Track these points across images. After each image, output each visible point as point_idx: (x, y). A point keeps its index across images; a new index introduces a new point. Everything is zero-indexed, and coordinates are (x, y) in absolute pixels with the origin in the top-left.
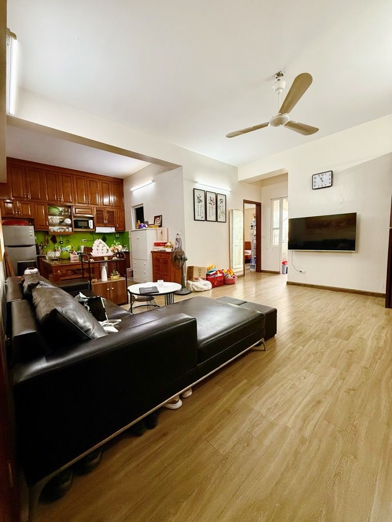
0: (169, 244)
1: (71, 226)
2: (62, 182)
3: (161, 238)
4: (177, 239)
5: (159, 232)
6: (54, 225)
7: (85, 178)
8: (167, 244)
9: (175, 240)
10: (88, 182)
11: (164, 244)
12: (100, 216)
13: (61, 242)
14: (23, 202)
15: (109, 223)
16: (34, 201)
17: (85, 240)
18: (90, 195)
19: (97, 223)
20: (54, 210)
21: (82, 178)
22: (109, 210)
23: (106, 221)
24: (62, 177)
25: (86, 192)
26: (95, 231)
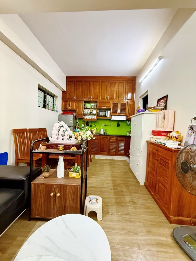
0: (174, 134)
1: (95, 115)
2: (93, 86)
3: (163, 124)
4: (191, 128)
5: (161, 116)
6: (87, 115)
7: (107, 81)
8: (171, 134)
9: (187, 128)
10: (109, 84)
11: (166, 134)
12: (115, 107)
13: (91, 125)
14: (72, 101)
15: (122, 112)
16: (77, 100)
17: (105, 125)
18: (109, 93)
19: (113, 112)
20: (88, 105)
21: (105, 81)
22: (122, 102)
23: (119, 111)
24: (93, 83)
25: (107, 91)
26: (111, 118)
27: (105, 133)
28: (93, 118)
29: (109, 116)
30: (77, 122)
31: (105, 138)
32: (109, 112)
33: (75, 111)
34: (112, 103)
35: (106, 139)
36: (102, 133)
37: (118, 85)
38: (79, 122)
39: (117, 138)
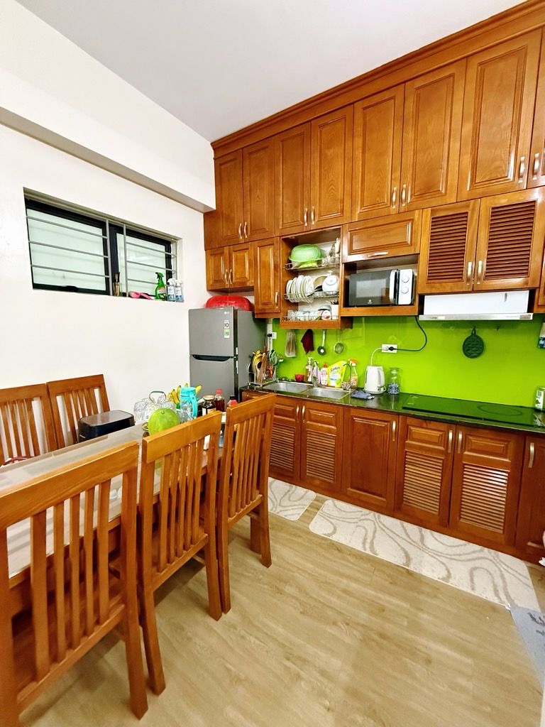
2: (321, 151)
7: (399, 90)
10: (411, 103)
12: (451, 243)
13: (321, 348)
14: (237, 248)
15: (495, 269)
16: (257, 237)
17: (391, 349)
18: (408, 158)
19: (433, 276)
20: (303, 256)
21: (387, 95)
22: (503, 201)
23: (476, 264)
24: (321, 132)
25: (398, 154)
26: (421, 312)
27: (388, 387)
28: (326, 313)
29: (405, 298)
30: (271, 335)
31: (378, 424)
32: (406, 274)
33: (250, 290)
34: (424, 220)
35: (385, 428)
36: (373, 384)
37: (471, 87)
38: (275, 336)
39: (455, 436)
